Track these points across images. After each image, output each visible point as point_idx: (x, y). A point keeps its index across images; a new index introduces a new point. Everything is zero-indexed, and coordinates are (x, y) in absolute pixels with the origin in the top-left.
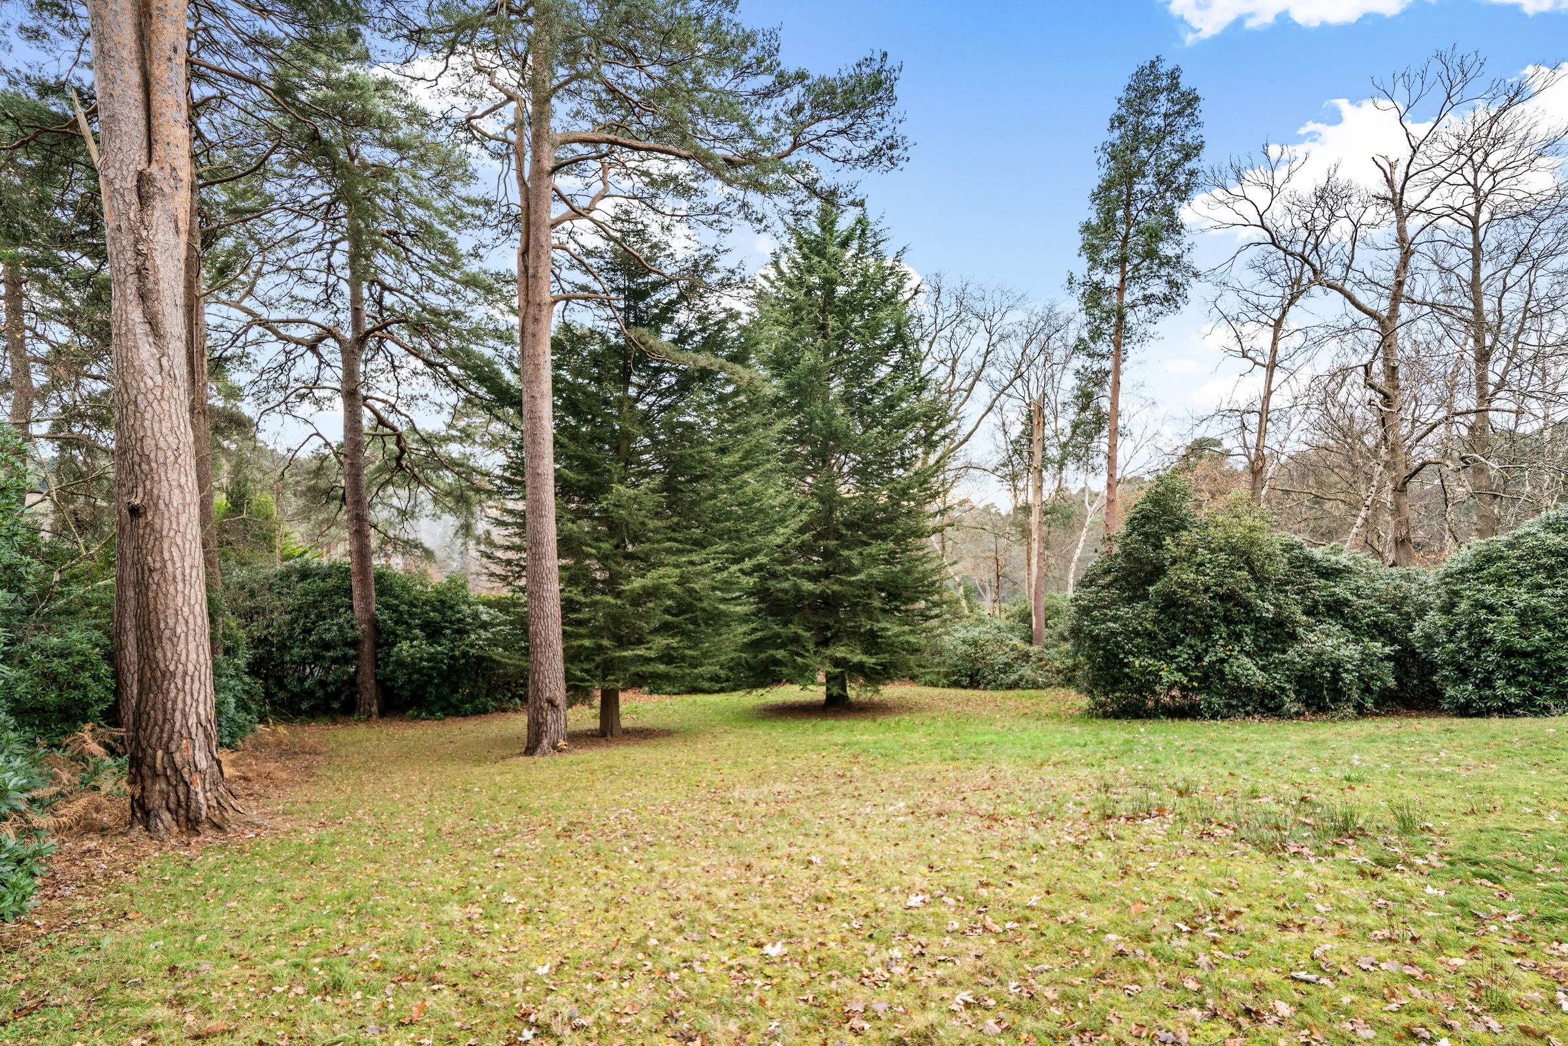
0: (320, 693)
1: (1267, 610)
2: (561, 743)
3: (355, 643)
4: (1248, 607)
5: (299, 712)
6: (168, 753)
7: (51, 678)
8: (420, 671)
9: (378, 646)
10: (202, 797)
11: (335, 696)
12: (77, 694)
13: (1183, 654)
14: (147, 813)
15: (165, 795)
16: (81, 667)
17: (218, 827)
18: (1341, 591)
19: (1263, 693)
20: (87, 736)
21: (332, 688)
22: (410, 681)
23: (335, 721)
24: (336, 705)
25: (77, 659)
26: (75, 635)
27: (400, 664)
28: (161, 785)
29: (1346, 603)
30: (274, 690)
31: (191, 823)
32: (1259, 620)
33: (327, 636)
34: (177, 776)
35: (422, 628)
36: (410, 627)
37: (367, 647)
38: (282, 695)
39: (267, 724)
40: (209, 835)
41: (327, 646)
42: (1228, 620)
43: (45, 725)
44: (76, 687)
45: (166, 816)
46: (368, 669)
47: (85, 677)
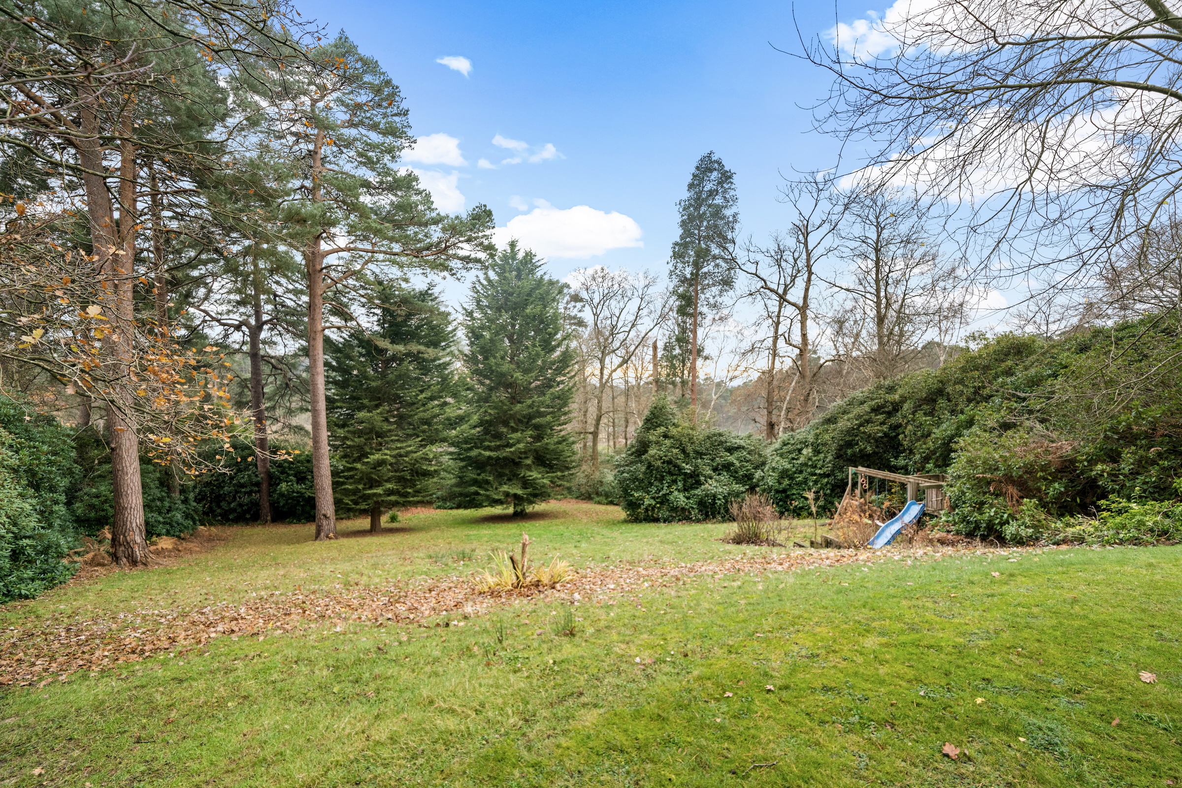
0: (239, 510)
1: (688, 468)
2: (331, 535)
3: (258, 484)
4: (680, 469)
5: (228, 520)
6: (125, 537)
7: (92, 507)
8: (292, 498)
9: (270, 485)
10: (138, 553)
11: (248, 511)
12: (103, 513)
13: (653, 490)
14: (117, 558)
15: (124, 552)
16: (105, 502)
17: (145, 565)
18: (732, 458)
19: (683, 509)
20: (106, 531)
21: (245, 508)
22: (287, 503)
23: (247, 524)
24: (248, 516)
25: (103, 499)
26: (103, 488)
27: (282, 495)
28: (122, 548)
29: (732, 464)
30: (215, 508)
31: (134, 562)
32: (685, 474)
33: (242, 481)
34: (128, 545)
35: (295, 476)
36: (289, 475)
37: (264, 486)
38: (219, 511)
39: (205, 525)
40: (141, 567)
41: (242, 486)
42: (670, 473)
43: (90, 526)
44: (103, 510)
45: (124, 560)
46: (265, 497)
47: (106, 506)
